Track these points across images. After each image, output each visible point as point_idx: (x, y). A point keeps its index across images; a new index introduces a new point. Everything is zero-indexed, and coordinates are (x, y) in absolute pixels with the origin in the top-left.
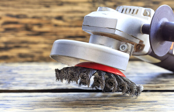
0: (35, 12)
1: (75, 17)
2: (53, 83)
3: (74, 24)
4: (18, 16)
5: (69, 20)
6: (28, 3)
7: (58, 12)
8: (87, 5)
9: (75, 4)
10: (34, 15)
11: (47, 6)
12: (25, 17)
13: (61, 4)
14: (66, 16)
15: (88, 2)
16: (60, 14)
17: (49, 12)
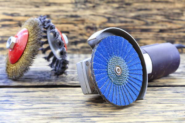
0: (27, 11)
1: (60, 15)
2: (45, 78)
3: (59, 22)
4: (12, 15)
5: (56, 18)
6: (21, 3)
7: (46, 11)
8: (71, 6)
9: (60, 4)
10: (26, 13)
11: (37, 7)
12: (18, 15)
13: (49, 5)
14: (53, 15)
15: (72, 3)
16: (48, 13)
17: (39, 11)
